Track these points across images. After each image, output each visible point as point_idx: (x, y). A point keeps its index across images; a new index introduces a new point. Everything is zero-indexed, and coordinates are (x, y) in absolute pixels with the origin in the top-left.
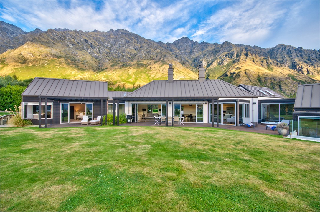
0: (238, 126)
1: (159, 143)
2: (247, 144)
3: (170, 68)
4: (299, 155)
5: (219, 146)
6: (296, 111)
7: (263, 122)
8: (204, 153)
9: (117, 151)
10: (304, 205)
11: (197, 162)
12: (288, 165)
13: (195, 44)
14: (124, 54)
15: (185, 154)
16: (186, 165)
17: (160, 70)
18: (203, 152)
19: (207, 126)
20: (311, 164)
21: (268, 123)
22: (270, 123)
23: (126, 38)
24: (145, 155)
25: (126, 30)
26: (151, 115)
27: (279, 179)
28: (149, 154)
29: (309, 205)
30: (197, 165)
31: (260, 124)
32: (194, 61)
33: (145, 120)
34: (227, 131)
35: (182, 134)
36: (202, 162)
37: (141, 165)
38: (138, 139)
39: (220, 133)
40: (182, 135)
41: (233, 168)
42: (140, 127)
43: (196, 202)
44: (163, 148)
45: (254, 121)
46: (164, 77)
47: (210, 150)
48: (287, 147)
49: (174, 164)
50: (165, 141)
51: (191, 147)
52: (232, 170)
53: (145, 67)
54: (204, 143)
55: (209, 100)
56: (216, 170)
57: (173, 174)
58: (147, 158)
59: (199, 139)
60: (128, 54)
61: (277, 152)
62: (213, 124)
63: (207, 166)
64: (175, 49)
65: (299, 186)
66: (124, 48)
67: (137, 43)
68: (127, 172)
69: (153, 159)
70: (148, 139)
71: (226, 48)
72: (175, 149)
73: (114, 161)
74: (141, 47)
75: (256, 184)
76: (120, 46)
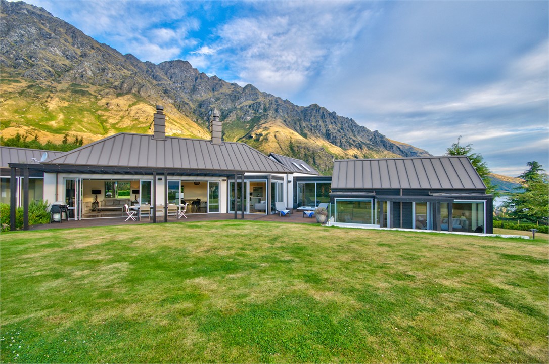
0: (270, 215)
1: (146, 257)
2: (286, 239)
3: (158, 113)
4: (339, 246)
5: (251, 247)
6: (333, 192)
7: (299, 207)
8: (231, 260)
9: (43, 286)
10: (352, 301)
11: (223, 277)
12: (330, 259)
13: (201, 78)
14: (34, 61)
15: (200, 267)
16: (206, 285)
17: (131, 112)
18: (228, 260)
19: (226, 217)
20: (351, 253)
21: (304, 209)
22: (307, 208)
23: (43, 27)
24: (121, 283)
25: (42, 9)
26: (114, 203)
27: (325, 277)
28: (128, 281)
29: (356, 300)
30: (224, 281)
31: (296, 210)
32: (200, 106)
33: (100, 214)
34: (257, 224)
35: (187, 235)
36: (231, 276)
37: (116, 304)
38: (94, 254)
39: (248, 228)
40: (187, 237)
41: (274, 275)
42: (90, 230)
43: (235, 336)
44: (157, 264)
45: (289, 207)
46: (140, 127)
47: (239, 255)
48: (328, 237)
49: (184, 289)
50: (157, 251)
51: (208, 254)
52: (274, 278)
53: (93, 100)
54: (227, 246)
55: (228, 175)
56: (252, 283)
57: (188, 305)
58: (127, 289)
59: (218, 239)
60: (47, 63)
61: (318, 246)
62: (236, 214)
63: (239, 280)
64: (163, 77)
65: (344, 281)
66: (33, 47)
67: (73, 45)
68: (85, 325)
69: (141, 287)
70: (118, 252)
71: (250, 94)
72: (181, 262)
73: (43, 309)
74: (84, 55)
75: (303, 289)
76: (22, 41)
